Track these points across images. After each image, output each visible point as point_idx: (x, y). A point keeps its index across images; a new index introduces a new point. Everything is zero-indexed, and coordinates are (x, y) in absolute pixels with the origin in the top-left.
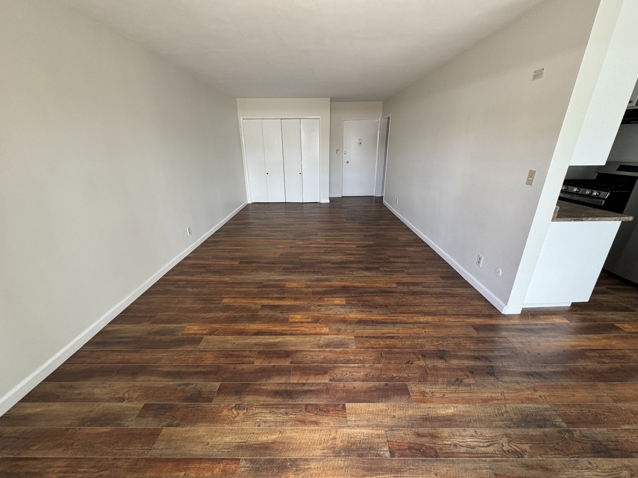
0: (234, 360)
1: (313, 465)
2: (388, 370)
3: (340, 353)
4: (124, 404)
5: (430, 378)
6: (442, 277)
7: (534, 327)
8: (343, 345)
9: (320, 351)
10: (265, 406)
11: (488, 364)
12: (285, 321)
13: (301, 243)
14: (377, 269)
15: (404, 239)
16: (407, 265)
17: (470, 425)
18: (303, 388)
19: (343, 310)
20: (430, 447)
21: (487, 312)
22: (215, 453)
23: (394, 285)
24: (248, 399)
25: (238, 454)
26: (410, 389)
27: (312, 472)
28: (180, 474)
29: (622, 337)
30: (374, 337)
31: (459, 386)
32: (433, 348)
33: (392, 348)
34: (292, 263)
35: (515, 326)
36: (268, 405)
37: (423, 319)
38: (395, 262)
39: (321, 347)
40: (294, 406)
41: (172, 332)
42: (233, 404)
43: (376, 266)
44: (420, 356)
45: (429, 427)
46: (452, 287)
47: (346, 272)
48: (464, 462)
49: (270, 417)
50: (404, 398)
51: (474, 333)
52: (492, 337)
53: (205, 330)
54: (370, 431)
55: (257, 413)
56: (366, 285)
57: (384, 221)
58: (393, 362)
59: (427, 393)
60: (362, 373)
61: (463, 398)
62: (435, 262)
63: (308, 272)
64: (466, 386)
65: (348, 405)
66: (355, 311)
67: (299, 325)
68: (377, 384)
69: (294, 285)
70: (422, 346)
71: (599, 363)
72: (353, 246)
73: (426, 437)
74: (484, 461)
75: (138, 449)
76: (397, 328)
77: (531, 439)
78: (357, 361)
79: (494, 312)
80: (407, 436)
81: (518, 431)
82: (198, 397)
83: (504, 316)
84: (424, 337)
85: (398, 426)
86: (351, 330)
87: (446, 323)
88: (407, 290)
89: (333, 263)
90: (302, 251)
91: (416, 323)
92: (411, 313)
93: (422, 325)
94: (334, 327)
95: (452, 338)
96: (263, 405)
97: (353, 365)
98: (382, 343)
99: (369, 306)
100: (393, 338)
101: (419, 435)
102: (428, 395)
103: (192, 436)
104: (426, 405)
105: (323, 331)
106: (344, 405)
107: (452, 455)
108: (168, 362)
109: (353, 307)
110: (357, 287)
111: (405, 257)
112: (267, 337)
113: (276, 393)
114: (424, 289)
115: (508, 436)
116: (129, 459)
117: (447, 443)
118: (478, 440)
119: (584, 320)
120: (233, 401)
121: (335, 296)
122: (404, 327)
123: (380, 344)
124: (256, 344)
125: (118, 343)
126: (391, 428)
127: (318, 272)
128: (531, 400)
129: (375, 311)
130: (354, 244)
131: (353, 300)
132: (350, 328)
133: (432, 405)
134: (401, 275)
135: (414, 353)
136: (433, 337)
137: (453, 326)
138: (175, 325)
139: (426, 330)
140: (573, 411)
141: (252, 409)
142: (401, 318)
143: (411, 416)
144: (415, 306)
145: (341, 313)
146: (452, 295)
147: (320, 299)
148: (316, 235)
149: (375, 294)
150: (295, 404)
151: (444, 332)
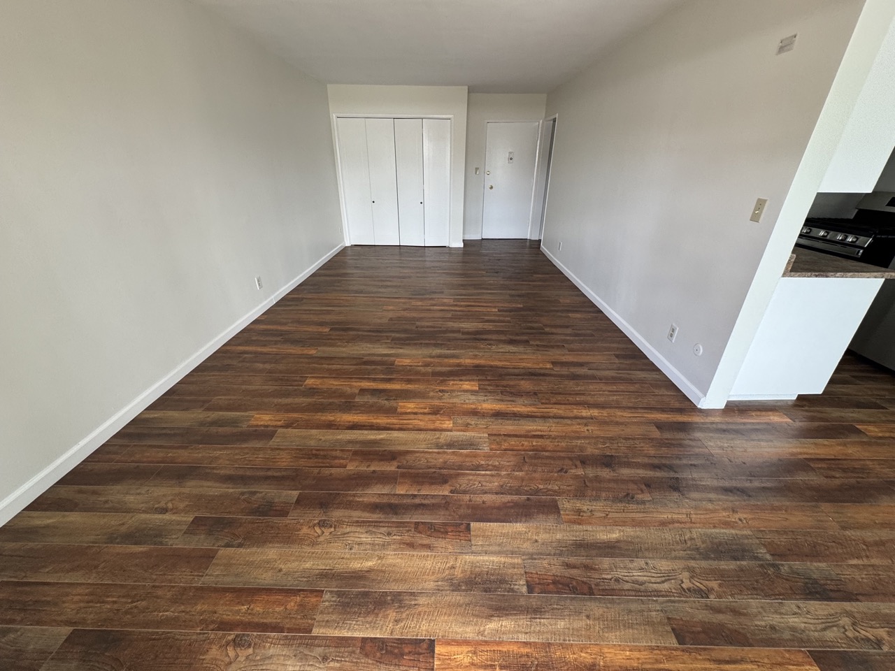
0: (319, 463)
1: (422, 600)
2: (532, 479)
3: (467, 456)
4: (167, 517)
5: (589, 492)
6: (617, 356)
7: (742, 427)
8: (471, 445)
9: (438, 453)
10: (360, 523)
11: (672, 475)
12: (392, 411)
13: (420, 303)
14: (527, 342)
15: (568, 301)
16: (568, 338)
17: (640, 554)
18: (413, 501)
19: (474, 397)
20: (583, 582)
21: (677, 405)
22: (290, 583)
23: (549, 366)
24: (337, 514)
25: (321, 585)
26: (560, 506)
27: (420, 609)
28: (242, 607)
29: (862, 443)
30: (516, 436)
31: (629, 504)
32: (597, 452)
33: (540, 451)
34: (405, 331)
35: (714, 426)
36: (363, 522)
37: (585, 413)
38: (552, 334)
39: (441, 447)
40: (400, 525)
41: (234, 422)
42: (315, 520)
43: (525, 338)
44: (578, 463)
45: (583, 556)
46: (630, 370)
47: (482, 346)
48: (628, 601)
49: (366, 538)
50: (551, 517)
51: (656, 434)
52: (681, 439)
53: (280, 421)
54: (503, 560)
55: (348, 533)
56: (509, 364)
57: (540, 276)
58: (540, 469)
59: (584, 512)
60: (496, 484)
61: (633, 520)
62: (609, 334)
63: (427, 345)
64: (638, 503)
65: (473, 524)
66: (492, 399)
67: (412, 416)
68: (515, 498)
69: (407, 362)
70: (582, 449)
71: (827, 477)
72: (494, 310)
73: (578, 568)
74: (654, 601)
75: (186, 575)
76: (548, 424)
77: (721, 575)
78: (490, 467)
79: (686, 405)
80: (552, 567)
81: (704, 564)
82: (268, 509)
83: (701, 411)
84: (585, 438)
85: (541, 554)
86: (483, 424)
87: (618, 419)
88: (566, 373)
89: (464, 333)
90: (422, 315)
91: (576, 418)
92: (570, 404)
93: (585, 421)
94: (460, 421)
95: (626, 439)
96: (357, 522)
97: (483, 472)
98: (526, 443)
99: (511, 393)
100: (543, 438)
101: (568, 566)
102: (585, 515)
103: (259, 559)
104: (581, 527)
105: (445, 426)
106: (469, 524)
107: (612, 592)
108: (228, 462)
109: (489, 394)
110: (497, 367)
111: (567, 327)
112: (366, 432)
113: (375, 507)
114: (590, 372)
115: (690, 569)
116: (173, 587)
117: (606, 577)
118: (649, 574)
119: (812, 419)
120: (317, 515)
121: (463, 378)
122: (558, 423)
123: (523, 445)
124: (350, 442)
125: (159, 435)
126: (532, 556)
127: (442, 344)
128: (727, 524)
129: (520, 401)
130: (495, 307)
131: (489, 385)
132: (482, 422)
133: (589, 528)
134: (558, 352)
135: (570, 459)
136: (598, 437)
137: (628, 423)
138: (238, 413)
139: (589, 428)
140: (782, 540)
141: (342, 527)
142: (555, 410)
143: (559, 541)
144: (577, 394)
145: (471, 401)
146: (630, 381)
147: (443, 381)
148: (442, 292)
149: (520, 377)
150: (401, 523)
151: (614, 431)
